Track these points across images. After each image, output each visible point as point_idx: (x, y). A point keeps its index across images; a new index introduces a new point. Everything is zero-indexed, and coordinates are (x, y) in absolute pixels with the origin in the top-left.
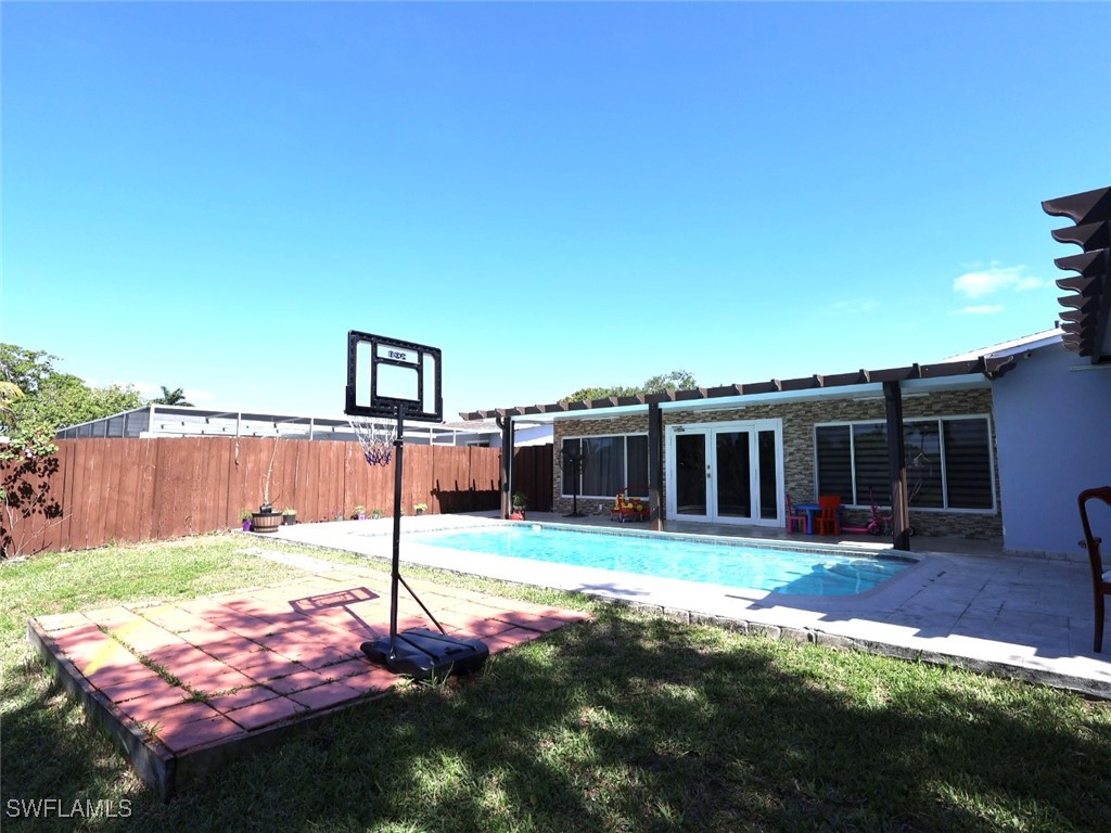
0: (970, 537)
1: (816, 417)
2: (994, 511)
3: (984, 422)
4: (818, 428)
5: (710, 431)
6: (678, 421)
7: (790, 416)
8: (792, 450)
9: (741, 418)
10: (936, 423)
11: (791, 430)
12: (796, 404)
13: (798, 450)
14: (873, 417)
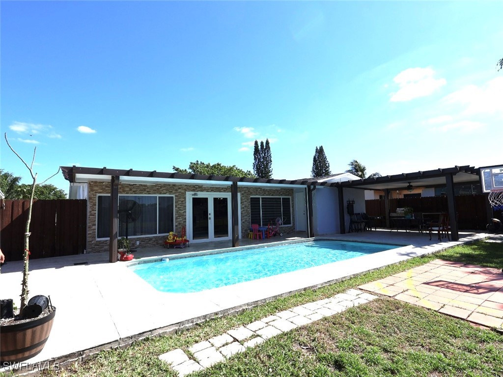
0: (288, 233)
1: (251, 194)
2: (291, 225)
3: (289, 198)
4: (251, 198)
5: (211, 197)
6: (193, 190)
7: (243, 192)
8: (243, 206)
9: (224, 191)
10: (280, 198)
11: (243, 198)
12: (245, 188)
13: (246, 206)
14: (267, 195)
